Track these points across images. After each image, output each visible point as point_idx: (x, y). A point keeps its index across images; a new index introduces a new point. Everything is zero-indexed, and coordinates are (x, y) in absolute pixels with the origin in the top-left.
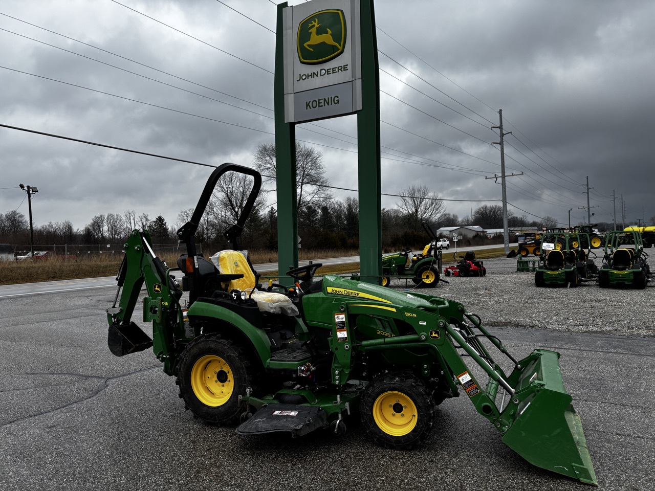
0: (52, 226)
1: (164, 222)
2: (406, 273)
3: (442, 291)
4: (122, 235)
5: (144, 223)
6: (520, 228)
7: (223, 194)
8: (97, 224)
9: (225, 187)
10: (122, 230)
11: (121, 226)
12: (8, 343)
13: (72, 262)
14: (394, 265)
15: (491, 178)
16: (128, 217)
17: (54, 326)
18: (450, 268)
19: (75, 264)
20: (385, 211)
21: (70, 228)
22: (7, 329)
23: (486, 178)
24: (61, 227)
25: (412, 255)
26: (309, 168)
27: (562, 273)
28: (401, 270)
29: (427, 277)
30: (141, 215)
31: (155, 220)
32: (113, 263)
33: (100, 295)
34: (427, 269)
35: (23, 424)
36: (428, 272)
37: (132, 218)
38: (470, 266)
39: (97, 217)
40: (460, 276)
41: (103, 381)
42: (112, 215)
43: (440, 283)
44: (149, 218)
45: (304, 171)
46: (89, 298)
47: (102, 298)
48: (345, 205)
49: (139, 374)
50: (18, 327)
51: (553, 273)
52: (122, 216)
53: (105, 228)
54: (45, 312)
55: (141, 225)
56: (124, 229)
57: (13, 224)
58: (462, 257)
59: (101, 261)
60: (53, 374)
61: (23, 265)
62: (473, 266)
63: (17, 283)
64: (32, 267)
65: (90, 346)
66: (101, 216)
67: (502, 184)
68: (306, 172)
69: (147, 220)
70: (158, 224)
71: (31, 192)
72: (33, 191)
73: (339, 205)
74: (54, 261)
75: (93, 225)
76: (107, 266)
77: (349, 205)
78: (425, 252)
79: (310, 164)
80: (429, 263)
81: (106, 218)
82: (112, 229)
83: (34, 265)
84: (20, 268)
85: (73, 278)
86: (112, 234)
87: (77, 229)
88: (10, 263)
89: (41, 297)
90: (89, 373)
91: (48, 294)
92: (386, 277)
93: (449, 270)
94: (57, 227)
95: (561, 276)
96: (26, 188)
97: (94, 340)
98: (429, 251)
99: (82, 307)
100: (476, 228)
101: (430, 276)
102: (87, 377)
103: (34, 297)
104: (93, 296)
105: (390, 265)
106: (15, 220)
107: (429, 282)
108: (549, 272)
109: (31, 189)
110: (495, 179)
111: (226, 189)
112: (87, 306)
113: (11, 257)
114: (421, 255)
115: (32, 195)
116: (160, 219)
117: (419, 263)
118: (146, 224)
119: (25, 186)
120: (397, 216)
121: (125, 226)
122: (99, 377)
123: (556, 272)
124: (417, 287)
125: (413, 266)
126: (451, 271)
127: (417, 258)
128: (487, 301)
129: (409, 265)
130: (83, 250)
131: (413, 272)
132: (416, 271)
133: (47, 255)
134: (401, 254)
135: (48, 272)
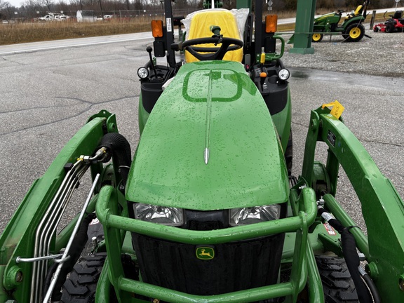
2: (338, 29)
3: (364, 45)
12: (61, 76)
14: (328, 24)
17: (93, 65)
18: (379, 25)
19: (126, 24)
25: (344, 15)
28: (334, 28)
29: (354, 33)
33: (132, 46)
34: (355, 26)
35: (29, 131)
36: (356, 29)
38: (396, 23)
40: (385, 32)
43: (364, 37)
46: (126, 47)
54: (96, 56)
58: (391, 16)
59: (141, 22)
60: (68, 98)
61: (99, 25)
62: (399, 24)
74: (115, 22)
76: (144, 25)
78: (356, 12)
80: (357, 21)
83: (104, 24)
84: (95, 26)
90: (87, 99)
92: (320, 34)
98: (360, 11)
101: (357, 32)
102: (84, 102)
104: (128, 45)
105: (325, 24)
107: (355, 37)
112: (120, 53)
114: (353, 15)
117: (350, 21)
124: (345, 42)
125: (344, 24)
126: (379, 28)
127: (349, 17)
128: (395, 54)
129: (342, 23)
130: (134, 14)
131: (343, 29)
132: (346, 29)
133: (113, 17)
134: (336, 14)
135: (111, 29)
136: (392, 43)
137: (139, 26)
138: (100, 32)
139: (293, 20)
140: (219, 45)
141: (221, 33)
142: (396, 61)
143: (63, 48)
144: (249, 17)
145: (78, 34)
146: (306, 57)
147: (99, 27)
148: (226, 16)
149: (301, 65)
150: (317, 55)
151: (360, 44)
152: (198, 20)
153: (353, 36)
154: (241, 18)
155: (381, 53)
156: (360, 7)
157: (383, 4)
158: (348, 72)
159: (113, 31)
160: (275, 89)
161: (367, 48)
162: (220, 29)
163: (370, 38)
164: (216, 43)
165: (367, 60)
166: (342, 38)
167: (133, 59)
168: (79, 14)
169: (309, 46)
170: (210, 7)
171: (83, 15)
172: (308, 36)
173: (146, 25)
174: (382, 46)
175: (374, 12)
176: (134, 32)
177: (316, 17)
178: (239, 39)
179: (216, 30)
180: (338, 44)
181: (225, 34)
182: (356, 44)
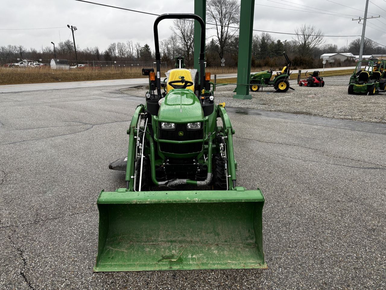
0: (88, 49)
1: (149, 48)
2: (270, 83)
3: (289, 95)
4: (126, 56)
5: (138, 49)
6: (381, 55)
7: (179, 31)
8: (112, 49)
9: (180, 26)
10: (125, 53)
11: (125, 50)
12: (59, 109)
13: (97, 71)
14: (262, 78)
15: (356, 20)
16: (129, 45)
17: (80, 103)
18: (303, 81)
19: (98, 72)
20: (287, 41)
21: (97, 51)
22: (60, 103)
23: (353, 20)
24: (93, 50)
25: (275, 73)
26: (234, 13)
27: (365, 86)
28: (267, 81)
29: (282, 86)
30: (136, 43)
31: (144, 47)
32: (118, 72)
33: (107, 89)
34: (282, 81)
35: (56, 137)
36: (283, 83)
37: (131, 45)
38: (314, 80)
39: (112, 45)
40: (308, 86)
41: (92, 125)
42: (120, 43)
44: (140, 45)
45: (230, 15)
46: (102, 90)
47: (109, 91)
48: (261, 38)
49: (107, 124)
50: (65, 102)
51: (359, 86)
52: (125, 44)
53: (117, 51)
54: (79, 96)
55: (136, 50)
56: (127, 52)
57: (68, 48)
58: (310, 75)
59: (111, 71)
60: (73, 122)
61: (73, 72)
62: (316, 80)
63: (70, 81)
64: (77, 73)
65: (92, 112)
66: (114, 44)
67: (363, 24)
68: (231, 16)
69: (139, 46)
70: (146, 49)
71: (73, 30)
72: (74, 29)
73: (257, 38)
74: (88, 70)
75: (110, 49)
76: (114, 74)
77: (263, 38)
78: (282, 71)
79: (234, 10)
80: (283, 77)
81: (117, 45)
82: (121, 52)
83: (78, 72)
84: (71, 73)
85: (97, 80)
86: (121, 55)
87: (102, 51)
88: (66, 70)
89: (79, 89)
90: (87, 122)
91: (83, 88)
92: (257, 85)
93: (302, 82)
94: (91, 50)
95: (364, 88)
96: (71, 27)
97: (95, 110)
98: (286, 71)
99: (96, 95)
100: (349, 54)
101: (284, 86)
102: (86, 124)
103: (76, 89)
104: (104, 90)
105: (260, 79)
106: (69, 45)
107: (283, 89)
108: (357, 85)
109: (73, 28)
110: (359, 21)
111: (181, 28)
112: (99, 95)
113: (67, 67)
114: (280, 73)
115: (74, 32)
116: (147, 46)
117: (279, 77)
118: (139, 49)
119: (70, 26)
120: (295, 45)
121: (127, 51)
122: (91, 124)
123: (361, 86)
124: (276, 92)
125: (275, 79)
126: (303, 83)
127: (278, 75)
128: (307, 101)
129: (273, 79)
130: (104, 64)
131: (274, 83)
132: (276, 82)
133: (85, 66)
134: (268, 72)
135: (85, 76)
136: (308, 94)
137: (110, 74)
138: (76, 78)
139: (235, 76)
140: (184, 84)
141: (185, 79)
142: (306, 105)
143: (46, 90)
144: (197, 73)
145: (55, 78)
146: (245, 101)
147: (74, 74)
148: (186, 72)
149: (240, 106)
150: (254, 100)
151: (287, 94)
152: (173, 73)
153: (282, 88)
154: (193, 73)
155: (298, 100)
156: (285, 67)
157: (316, 65)
158: (271, 111)
159: (87, 78)
160: (208, 105)
161: (289, 97)
162: (184, 77)
163: (294, 90)
164: (183, 82)
165: (287, 105)
166: (275, 90)
167: (112, 99)
168: (53, 63)
169: (247, 94)
170: (179, 68)
171: (57, 63)
172: (246, 87)
173: (116, 74)
174: (300, 96)
175: (300, 71)
176: (106, 79)
177: (251, 73)
178: (192, 82)
179: (183, 78)
180: (270, 93)
181: (186, 79)
182: (283, 94)
